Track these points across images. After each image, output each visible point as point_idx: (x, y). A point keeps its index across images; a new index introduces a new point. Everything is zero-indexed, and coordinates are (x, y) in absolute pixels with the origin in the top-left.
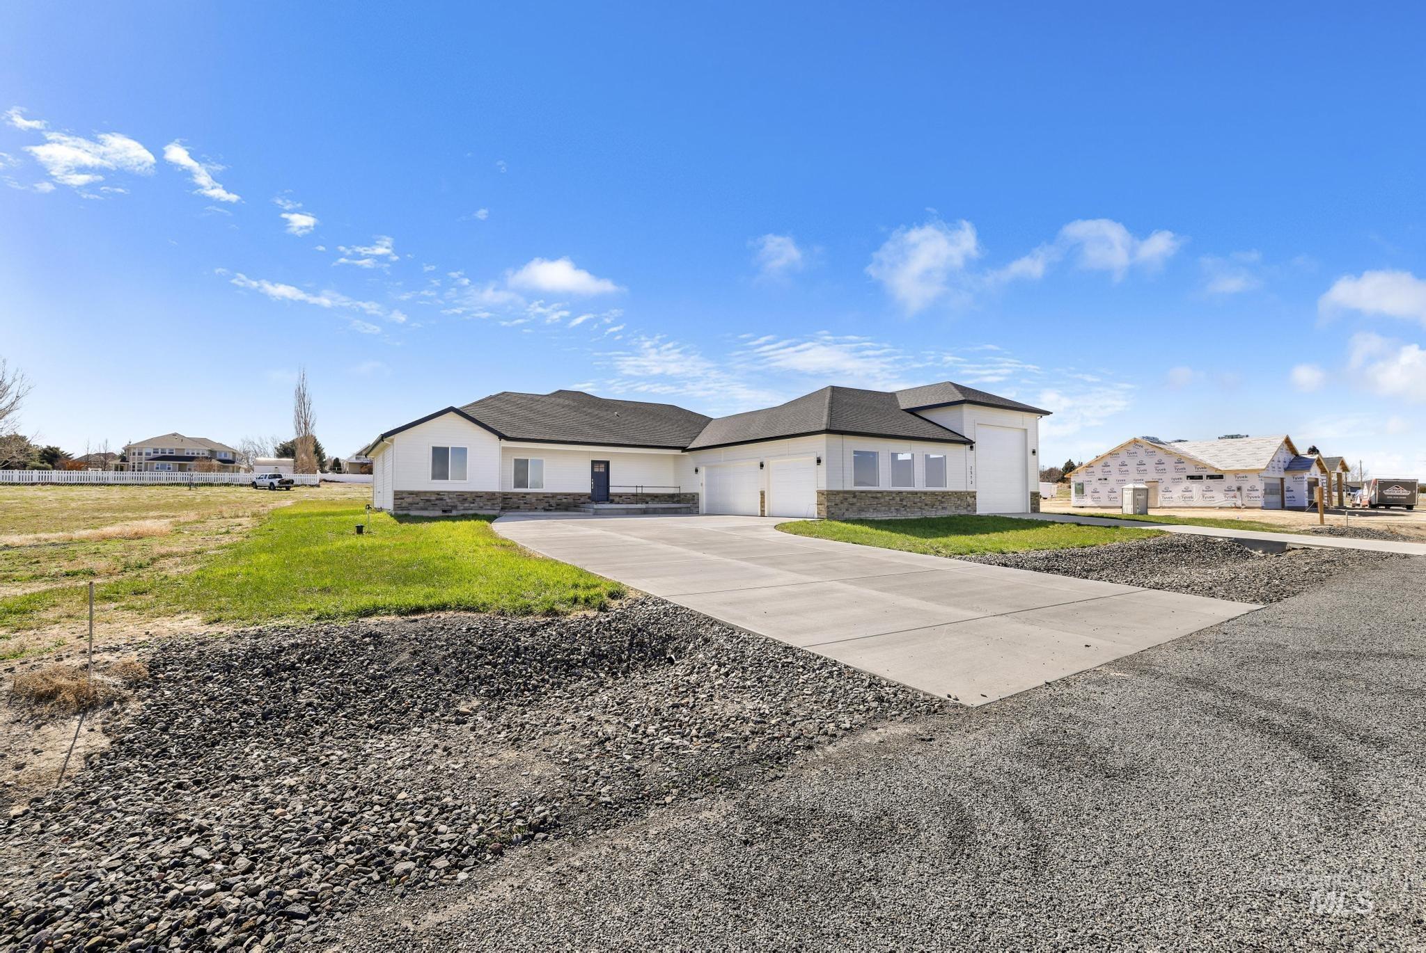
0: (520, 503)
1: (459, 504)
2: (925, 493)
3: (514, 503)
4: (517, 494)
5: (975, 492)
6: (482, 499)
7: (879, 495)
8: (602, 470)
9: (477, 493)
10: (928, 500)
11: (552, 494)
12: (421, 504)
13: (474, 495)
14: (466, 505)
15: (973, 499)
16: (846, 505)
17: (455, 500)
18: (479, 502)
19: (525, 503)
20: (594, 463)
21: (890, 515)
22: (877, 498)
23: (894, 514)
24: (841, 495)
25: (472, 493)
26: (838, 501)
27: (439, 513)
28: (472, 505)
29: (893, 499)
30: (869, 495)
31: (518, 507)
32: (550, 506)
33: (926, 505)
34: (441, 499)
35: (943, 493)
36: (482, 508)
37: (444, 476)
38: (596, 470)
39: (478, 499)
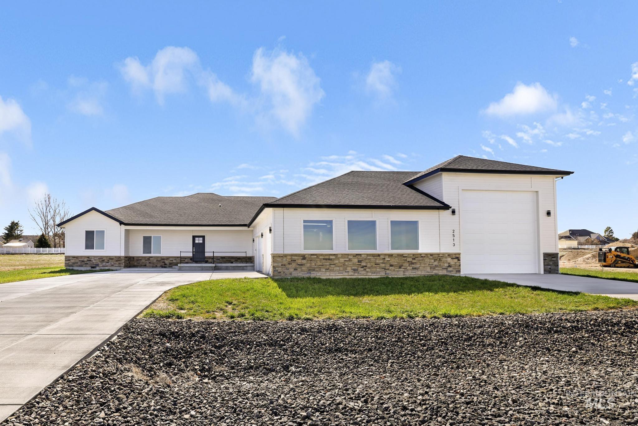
0: (146, 263)
1: (100, 264)
2: (391, 255)
3: (143, 263)
4: (145, 257)
5: (459, 254)
6: (113, 261)
7: (331, 257)
8: (201, 242)
9: (110, 257)
10: (394, 261)
11: (166, 257)
12: (79, 263)
13: (108, 258)
14: (104, 264)
15: (456, 260)
16: (294, 265)
17: (98, 261)
18: (111, 262)
19: (150, 263)
20: (194, 237)
21: (346, 274)
22: (329, 259)
23: (351, 273)
24: (289, 257)
25: (107, 257)
26: (285, 263)
27: (89, 268)
28: (107, 264)
29: (350, 260)
30: (321, 257)
31: (145, 265)
32: (165, 264)
33: (391, 266)
34: (90, 261)
35: (414, 255)
36: (113, 265)
37: (92, 248)
38: (197, 242)
39: (110, 261)
